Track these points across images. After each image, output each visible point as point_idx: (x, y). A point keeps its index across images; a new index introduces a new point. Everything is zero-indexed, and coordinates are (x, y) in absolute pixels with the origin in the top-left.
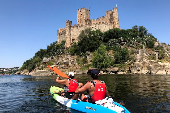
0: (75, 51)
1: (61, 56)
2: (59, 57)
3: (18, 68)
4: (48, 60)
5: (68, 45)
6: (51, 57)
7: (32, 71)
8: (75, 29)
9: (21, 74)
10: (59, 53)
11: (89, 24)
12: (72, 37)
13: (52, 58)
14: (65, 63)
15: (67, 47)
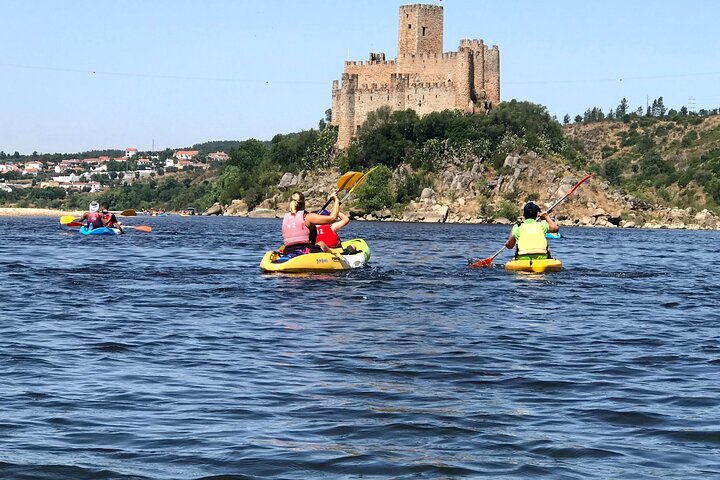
0: (350, 164)
1: (325, 171)
2: (318, 174)
3: (170, 163)
4: (294, 182)
5: (343, 143)
6: (301, 173)
7: (255, 206)
8: (366, 96)
9: (225, 214)
10: (321, 162)
11: (397, 88)
12: (356, 119)
13: (303, 177)
14: (321, 194)
15: (341, 147)
